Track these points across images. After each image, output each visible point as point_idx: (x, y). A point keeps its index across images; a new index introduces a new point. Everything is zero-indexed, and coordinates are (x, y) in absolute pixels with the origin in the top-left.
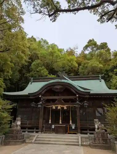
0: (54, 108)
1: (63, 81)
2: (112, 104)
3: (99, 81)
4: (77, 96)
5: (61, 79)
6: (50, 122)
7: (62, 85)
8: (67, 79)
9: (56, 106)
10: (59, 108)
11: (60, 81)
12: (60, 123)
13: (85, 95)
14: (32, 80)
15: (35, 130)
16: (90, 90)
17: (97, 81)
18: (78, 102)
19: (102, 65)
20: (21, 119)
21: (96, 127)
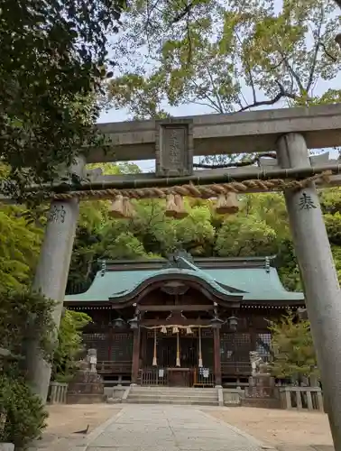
0: (164, 330)
1: (185, 271)
2: (282, 320)
3: (264, 271)
4: (216, 304)
5: (180, 267)
6: (155, 363)
7: (183, 281)
8: (192, 265)
9: (169, 326)
10: (176, 330)
11: (177, 271)
12: (178, 364)
13: (231, 303)
14: (104, 267)
15: (120, 381)
16: (242, 292)
17: (260, 272)
18: (216, 318)
19: (273, 231)
20: (98, 352)
21: (254, 366)
